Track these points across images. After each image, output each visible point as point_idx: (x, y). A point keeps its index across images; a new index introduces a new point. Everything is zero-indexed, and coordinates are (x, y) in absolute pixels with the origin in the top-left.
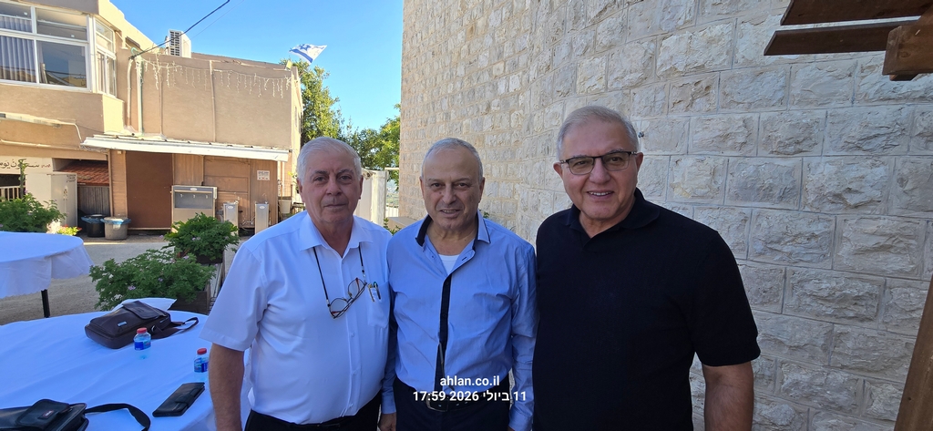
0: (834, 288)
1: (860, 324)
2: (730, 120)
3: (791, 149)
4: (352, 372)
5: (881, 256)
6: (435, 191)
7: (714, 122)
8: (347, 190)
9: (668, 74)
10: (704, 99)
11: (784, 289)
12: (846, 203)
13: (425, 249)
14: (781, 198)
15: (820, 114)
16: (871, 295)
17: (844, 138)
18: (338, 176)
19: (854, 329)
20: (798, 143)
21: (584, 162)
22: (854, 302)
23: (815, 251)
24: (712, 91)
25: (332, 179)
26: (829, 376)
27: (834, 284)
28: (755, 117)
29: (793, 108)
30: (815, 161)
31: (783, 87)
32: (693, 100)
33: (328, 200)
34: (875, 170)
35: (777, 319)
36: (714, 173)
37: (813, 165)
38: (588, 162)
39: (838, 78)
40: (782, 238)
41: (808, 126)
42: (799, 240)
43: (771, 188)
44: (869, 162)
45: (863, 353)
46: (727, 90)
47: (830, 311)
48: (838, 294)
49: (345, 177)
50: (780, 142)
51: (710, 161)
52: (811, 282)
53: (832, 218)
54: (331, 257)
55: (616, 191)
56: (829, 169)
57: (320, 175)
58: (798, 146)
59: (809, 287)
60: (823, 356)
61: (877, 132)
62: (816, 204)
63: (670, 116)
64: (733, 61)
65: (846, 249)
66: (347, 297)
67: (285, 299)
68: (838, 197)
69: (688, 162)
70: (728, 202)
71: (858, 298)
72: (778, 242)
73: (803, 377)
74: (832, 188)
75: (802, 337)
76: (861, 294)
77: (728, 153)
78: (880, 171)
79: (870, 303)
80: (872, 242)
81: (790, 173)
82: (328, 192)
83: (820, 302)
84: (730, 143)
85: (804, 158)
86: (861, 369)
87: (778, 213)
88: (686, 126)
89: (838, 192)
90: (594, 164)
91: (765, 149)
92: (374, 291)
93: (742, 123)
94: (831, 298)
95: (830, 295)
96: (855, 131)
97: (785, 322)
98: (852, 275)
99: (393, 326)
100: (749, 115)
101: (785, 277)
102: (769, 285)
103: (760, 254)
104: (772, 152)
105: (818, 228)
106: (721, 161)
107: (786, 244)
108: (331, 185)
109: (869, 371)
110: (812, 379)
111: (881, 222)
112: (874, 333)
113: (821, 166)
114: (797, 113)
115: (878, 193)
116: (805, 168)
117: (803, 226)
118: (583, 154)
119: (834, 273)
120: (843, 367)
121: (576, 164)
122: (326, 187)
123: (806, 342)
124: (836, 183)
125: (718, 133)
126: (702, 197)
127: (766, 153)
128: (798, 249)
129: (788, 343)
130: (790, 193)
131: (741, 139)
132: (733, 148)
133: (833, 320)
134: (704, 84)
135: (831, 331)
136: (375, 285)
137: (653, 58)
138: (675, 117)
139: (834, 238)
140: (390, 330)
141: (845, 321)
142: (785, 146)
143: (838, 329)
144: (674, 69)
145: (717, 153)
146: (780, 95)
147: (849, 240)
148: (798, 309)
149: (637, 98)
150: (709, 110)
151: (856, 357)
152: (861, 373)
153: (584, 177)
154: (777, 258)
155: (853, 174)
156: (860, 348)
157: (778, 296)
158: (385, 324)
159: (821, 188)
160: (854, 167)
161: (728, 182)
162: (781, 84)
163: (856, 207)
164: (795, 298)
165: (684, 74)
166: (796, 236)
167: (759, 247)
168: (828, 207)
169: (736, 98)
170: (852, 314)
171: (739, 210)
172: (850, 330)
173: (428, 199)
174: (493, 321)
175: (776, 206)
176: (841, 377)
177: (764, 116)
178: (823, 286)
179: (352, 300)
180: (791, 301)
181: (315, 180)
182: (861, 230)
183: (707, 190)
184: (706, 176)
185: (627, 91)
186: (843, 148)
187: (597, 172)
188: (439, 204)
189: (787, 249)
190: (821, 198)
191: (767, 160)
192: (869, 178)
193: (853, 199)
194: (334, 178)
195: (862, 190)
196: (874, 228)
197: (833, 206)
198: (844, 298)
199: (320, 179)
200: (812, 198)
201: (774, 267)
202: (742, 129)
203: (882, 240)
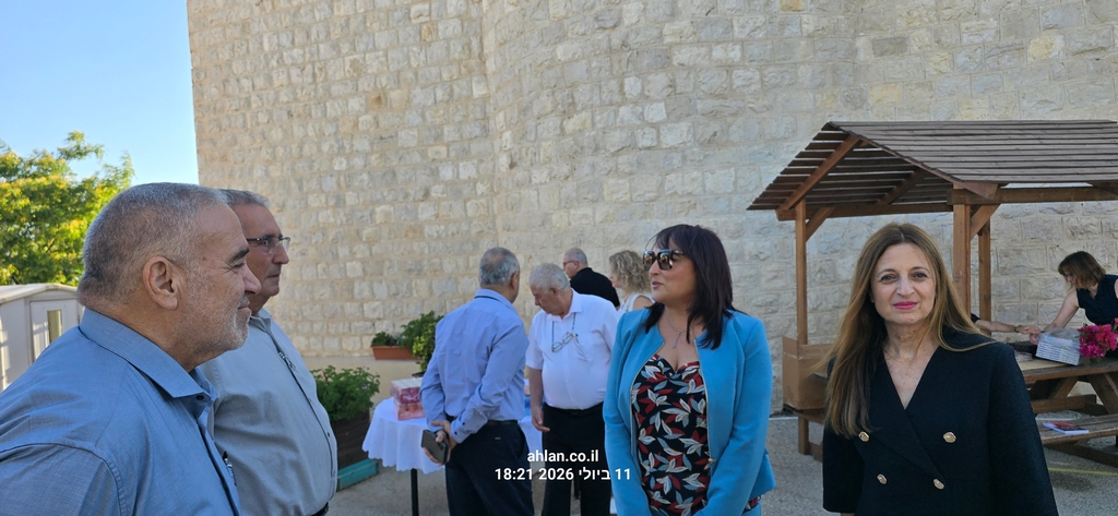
5: (775, 281)
12: (760, 259)
53: (756, 266)
56: (752, 244)
59: (754, 301)
62: (750, 261)
65: (763, 280)
68: (757, 256)
74: (754, 253)
78: (768, 243)
105: (752, 272)
111: (773, 266)
115: (769, 253)
139: (758, 276)
143: (767, 319)
147: (763, 276)
163: (763, 260)
168: (754, 261)
182: (767, 270)
189: (742, 285)
190: (751, 257)
193: (762, 257)
195: (764, 252)
203: (775, 274)
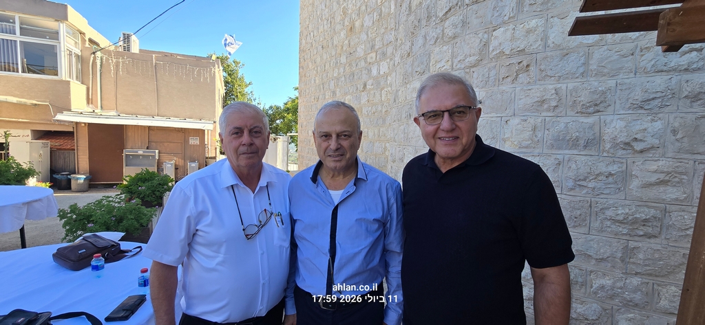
0: (627, 214)
1: (648, 240)
2: (545, 90)
3: (591, 110)
4: (262, 282)
5: (662, 189)
6: (324, 141)
7: (533, 91)
8: (258, 142)
9: (498, 57)
10: (525, 74)
11: (590, 215)
12: (634, 149)
13: (317, 186)
14: (585, 147)
15: (612, 83)
16: (655, 218)
17: (630, 101)
18: (250, 131)
19: (644, 244)
20: (596, 105)
21: (435, 116)
22: (643, 223)
23: (612, 186)
24: (531, 68)
25: (246, 133)
26: (627, 281)
27: (627, 211)
28: (564, 86)
29: (592, 79)
30: (609, 118)
31: (584, 64)
32: (517, 75)
33: (243, 149)
34: (654, 124)
35: (586, 238)
36: (534, 129)
37: (608, 121)
38: (439, 115)
39: (624, 56)
40: (587, 177)
41: (604, 93)
42: (600, 178)
43: (577, 139)
44: (649, 118)
45: (651, 262)
46: (543, 67)
47: (625, 231)
48: (630, 218)
49: (256, 132)
50: (583, 105)
51: (531, 121)
52: (610, 210)
53: (624, 161)
54: (245, 193)
55: (461, 137)
56: (620, 124)
57: (237, 131)
58: (596, 108)
59: (609, 213)
60: (621, 265)
61: (654, 95)
62: (612, 151)
63: (501, 87)
64: (546, 46)
65: (635, 184)
66: (258, 224)
67: (209, 225)
68: (627, 144)
69: (515, 121)
70: (546, 151)
71: (646, 220)
72: (585, 180)
73: (607, 282)
74: (623, 138)
75: (605, 251)
76: (647, 217)
77: (544, 114)
78: (658, 125)
79: (655, 224)
80: (654, 178)
81: (591, 127)
82: (243, 143)
83: (617, 224)
84: (546, 106)
85: (602, 117)
86: (650, 275)
87: (583, 158)
88: (513, 95)
89: (627, 141)
90: (443, 117)
91: (572, 110)
92: (278, 219)
93: (554, 91)
94: (625, 221)
95: (625, 219)
96: (638, 95)
97: (592, 240)
98: (640, 203)
99: (294, 246)
100: (559, 86)
101: (590, 206)
102: (579, 212)
103: (572, 189)
104: (577, 113)
105: (614, 169)
106: (539, 120)
107: (590, 181)
108: (245, 138)
109: (656, 276)
110: (614, 283)
111: (661, 163)
112: (659, 247)
113: (614, 122)
114: (594, 83)
115: (657, 141)
116: (603, 124)
117: (602, 167)
118: (435, 109)
119: (627, 202)
120: (637, 274)
121: (430, 117)
122: (241, 140)
123: (608, 254)
124: (626, 134)
125: (537, 99)
126: (526, 147)
127: (573, 113)
128: (599, 185)
129: (594, 256)
130: (592, 143)
131: (554, 104)
132: (548, 110)
133: (627, 237)
134: (525, 63)
135: (627, 246)
136: (279, 215)
137: (486, 45)
138: (504, 88)
139: (626, 176)
140: (291, 249)
141: (637, 238)
142: (587, 108)
143: (632, 244)
144: (502, 53)
145: (536, 114)
146: (581, 70)
147: (637, 177)
148: (601, 230)
149: (475, 75)
150: (529, 82)
151: (646, 265)
152: (650, 278)
153: (436, 127)
154: (584, 192)
155: (638, 127)
156: (649, 259)
157: (585, 220)
158: (287, 244)
159: (615, 139)
160: (639, 122)
161: (545, 135)
162: (582, 61)
163: (641, 152)
164: (599, 222)
165: (510, 56)
166: (598, 175)
167: (570, 184)
169: (549, 73)
170: (641, 233)
171: (555, 156)
172: (641, 245)
173: (319, 147)
174: (370, 240)
175: (581, 153)
176: (635, 281)
177: (571, 86)
178: (620, 212)
179: (261, 226)
180: (596, 224)
181: (232, 134)
182: (646, 169)
183: (529, 142)
184: (529, 131)
185: (468, 70)
186: (629, 108)
187: (445, 122)
188: (327, 151)
189: (591, 185)
190: (615, 145)
191: (574, 119)
192: (650, 130)
193: (638, 146)
194: (248, 132)
195: (645, 139)
196: (655, 167)
197: (624, 152)
198: (635, 221)
199: (237, 133)
200: (608, 146)
201: (582, 199)
202: (554, 96)
203: (662, 176)
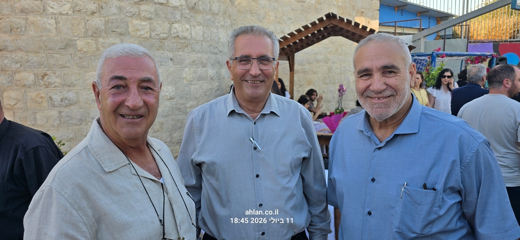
9: (175, 37)
24: (189, 46)
46: (192, 46)
69: (187, 69)
77: (195, 67)
87: (205, 84)
113: (209, 70)
116: (207, 71)
126: (191, 81)
127: (201, 67)
130: (206, 78)
131: (197, 63)
134: (187, 43)
145: (193, 67)
159: (210, 76)
160: (212, 70)
167: (203, 95)
168: (211, 81)
169: (194, 49)
200: (209, 79)
